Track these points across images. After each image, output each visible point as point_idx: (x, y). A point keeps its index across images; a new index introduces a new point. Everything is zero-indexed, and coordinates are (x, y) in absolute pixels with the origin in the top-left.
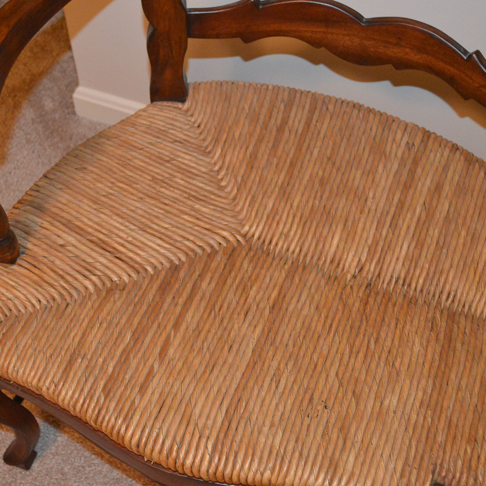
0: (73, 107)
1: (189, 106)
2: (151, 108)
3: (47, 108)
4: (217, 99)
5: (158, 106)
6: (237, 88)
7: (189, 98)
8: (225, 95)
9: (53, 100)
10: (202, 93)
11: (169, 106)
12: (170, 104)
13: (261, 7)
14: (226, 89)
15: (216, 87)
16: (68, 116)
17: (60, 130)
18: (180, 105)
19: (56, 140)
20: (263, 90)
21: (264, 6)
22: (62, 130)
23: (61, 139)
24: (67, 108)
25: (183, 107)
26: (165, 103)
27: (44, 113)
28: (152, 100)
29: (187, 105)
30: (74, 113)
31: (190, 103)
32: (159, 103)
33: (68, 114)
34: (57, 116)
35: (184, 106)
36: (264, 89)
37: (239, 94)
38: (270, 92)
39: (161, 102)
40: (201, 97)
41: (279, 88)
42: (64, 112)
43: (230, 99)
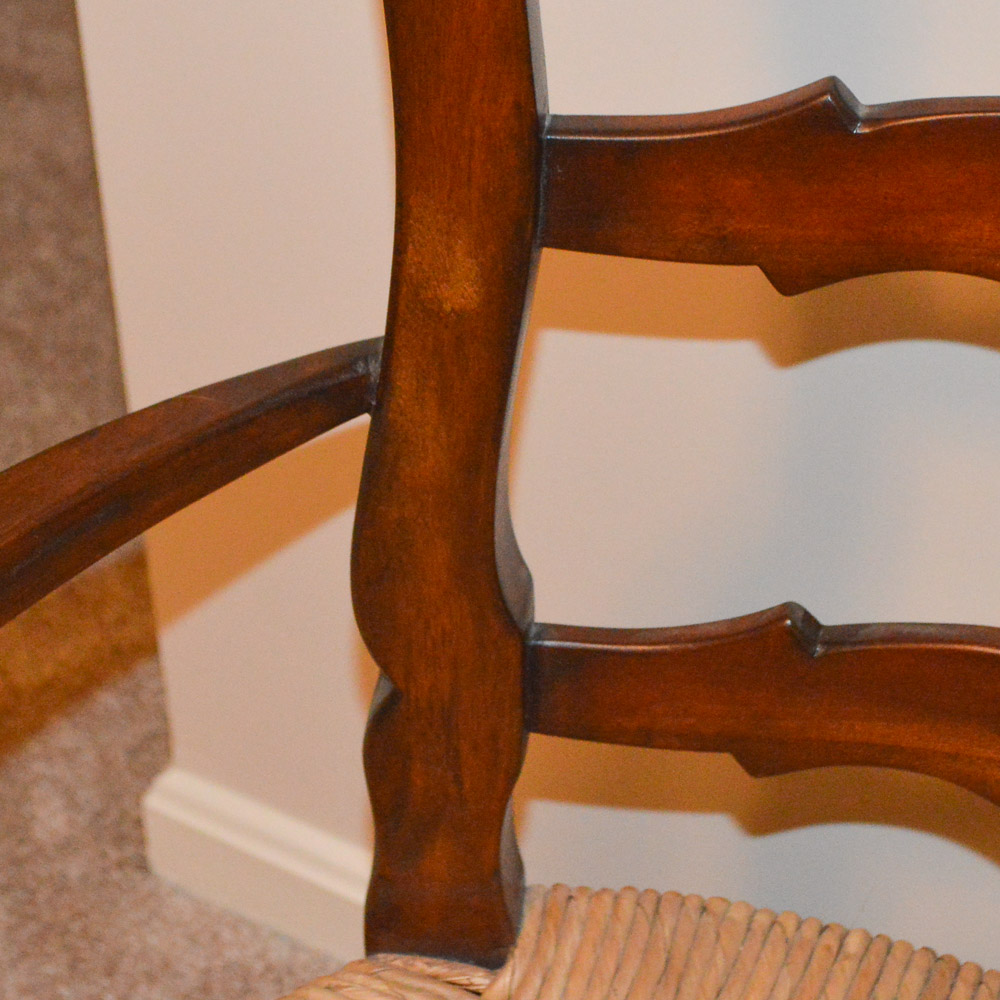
0: (141, 842)
1: (515, 985)
2: (360, 979)
3: (40, 833)
4: (630, 971)
5: (387, 974)
6: (718, 936)
7: (517, 952)
8: (664, 956)
9: (72, 804)
10: (574, 936)
11: (435, 978)
12: (439, 967)
13: (819, 649)
14: (674, 932)
15: (635, 916)
16: (116, 875)
17: (76, 927)
18: (478, 978)
19: (50, 969)
20: (819, 953)
21: (834, 650)
22: (84, 931)
23: (73, 966)
24: (120, 840)
25: (489, 986)
26: (420, 964)
27: (24, 851)
28: (373, 946)
29: (507, 978)
30: (143, 866)
31: (518, 976)
32: (398, 960)
33: (120, 865)
34: (74, 870)
35: (493, 982)
36: (828, 948)
37: (720, 961)
38: (849, 966)
39: (406, 958)
40: (567, 955)
41: (890, 946)
42: (104, 855)
43: (681, 977)
